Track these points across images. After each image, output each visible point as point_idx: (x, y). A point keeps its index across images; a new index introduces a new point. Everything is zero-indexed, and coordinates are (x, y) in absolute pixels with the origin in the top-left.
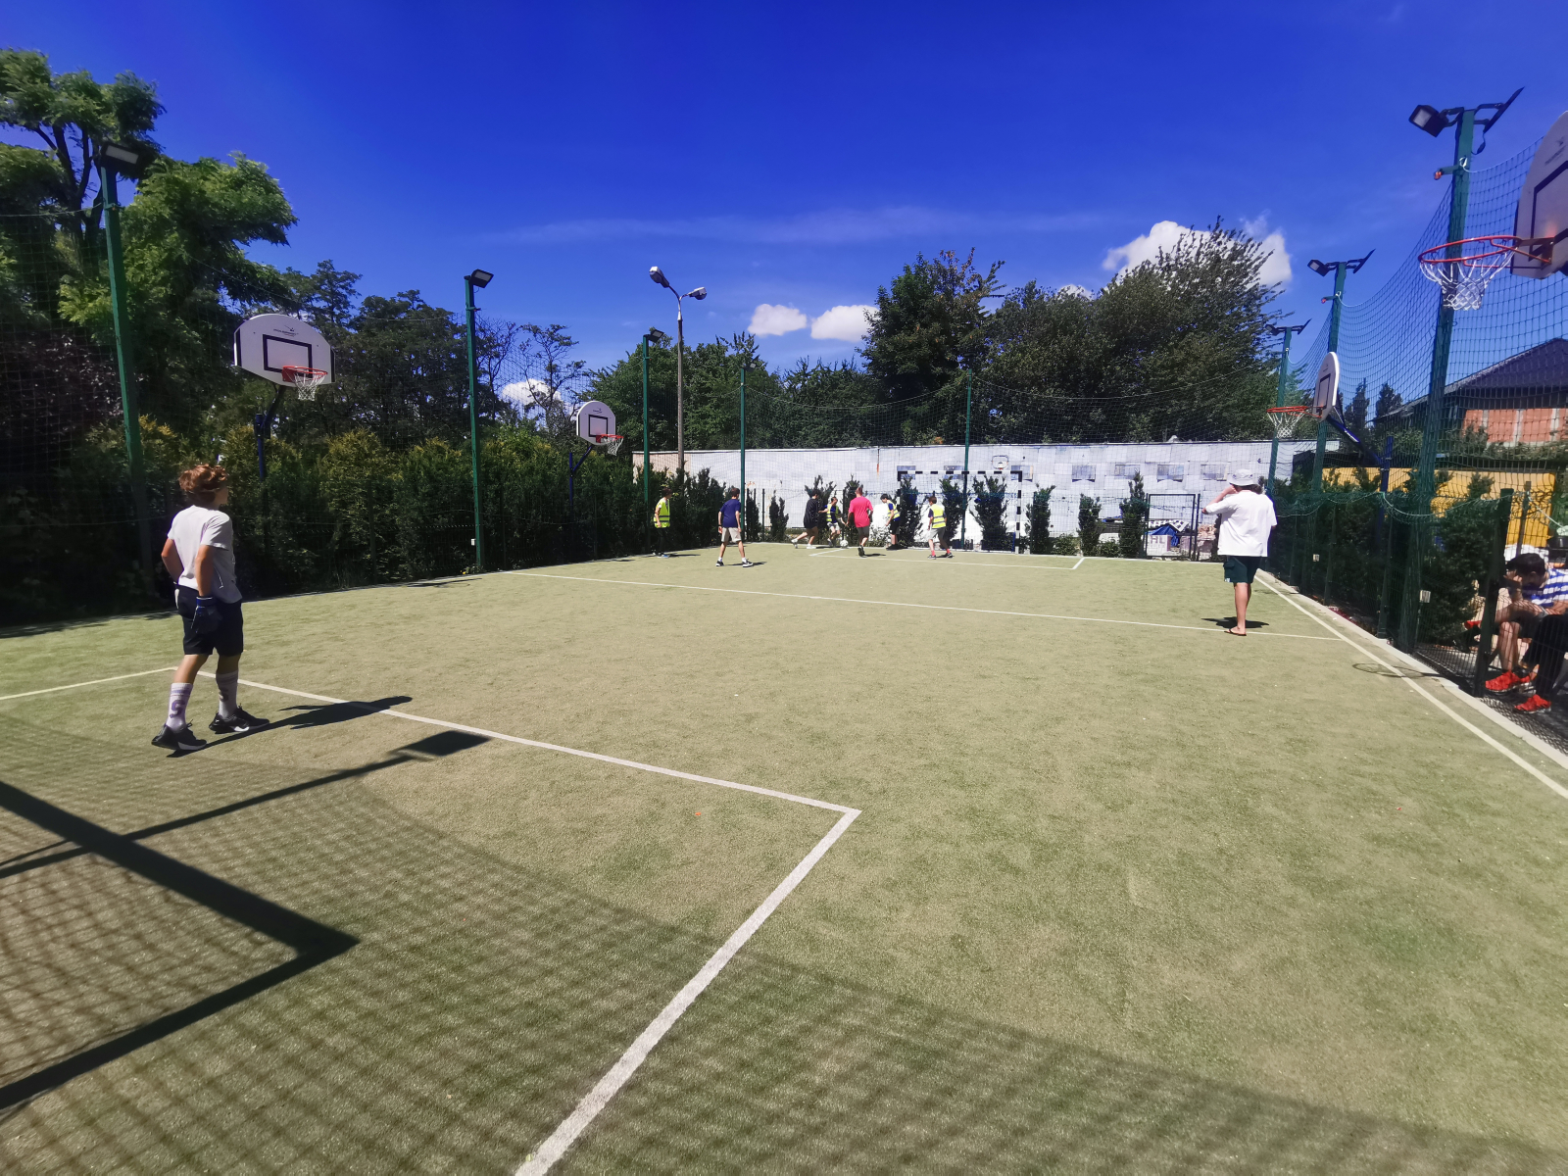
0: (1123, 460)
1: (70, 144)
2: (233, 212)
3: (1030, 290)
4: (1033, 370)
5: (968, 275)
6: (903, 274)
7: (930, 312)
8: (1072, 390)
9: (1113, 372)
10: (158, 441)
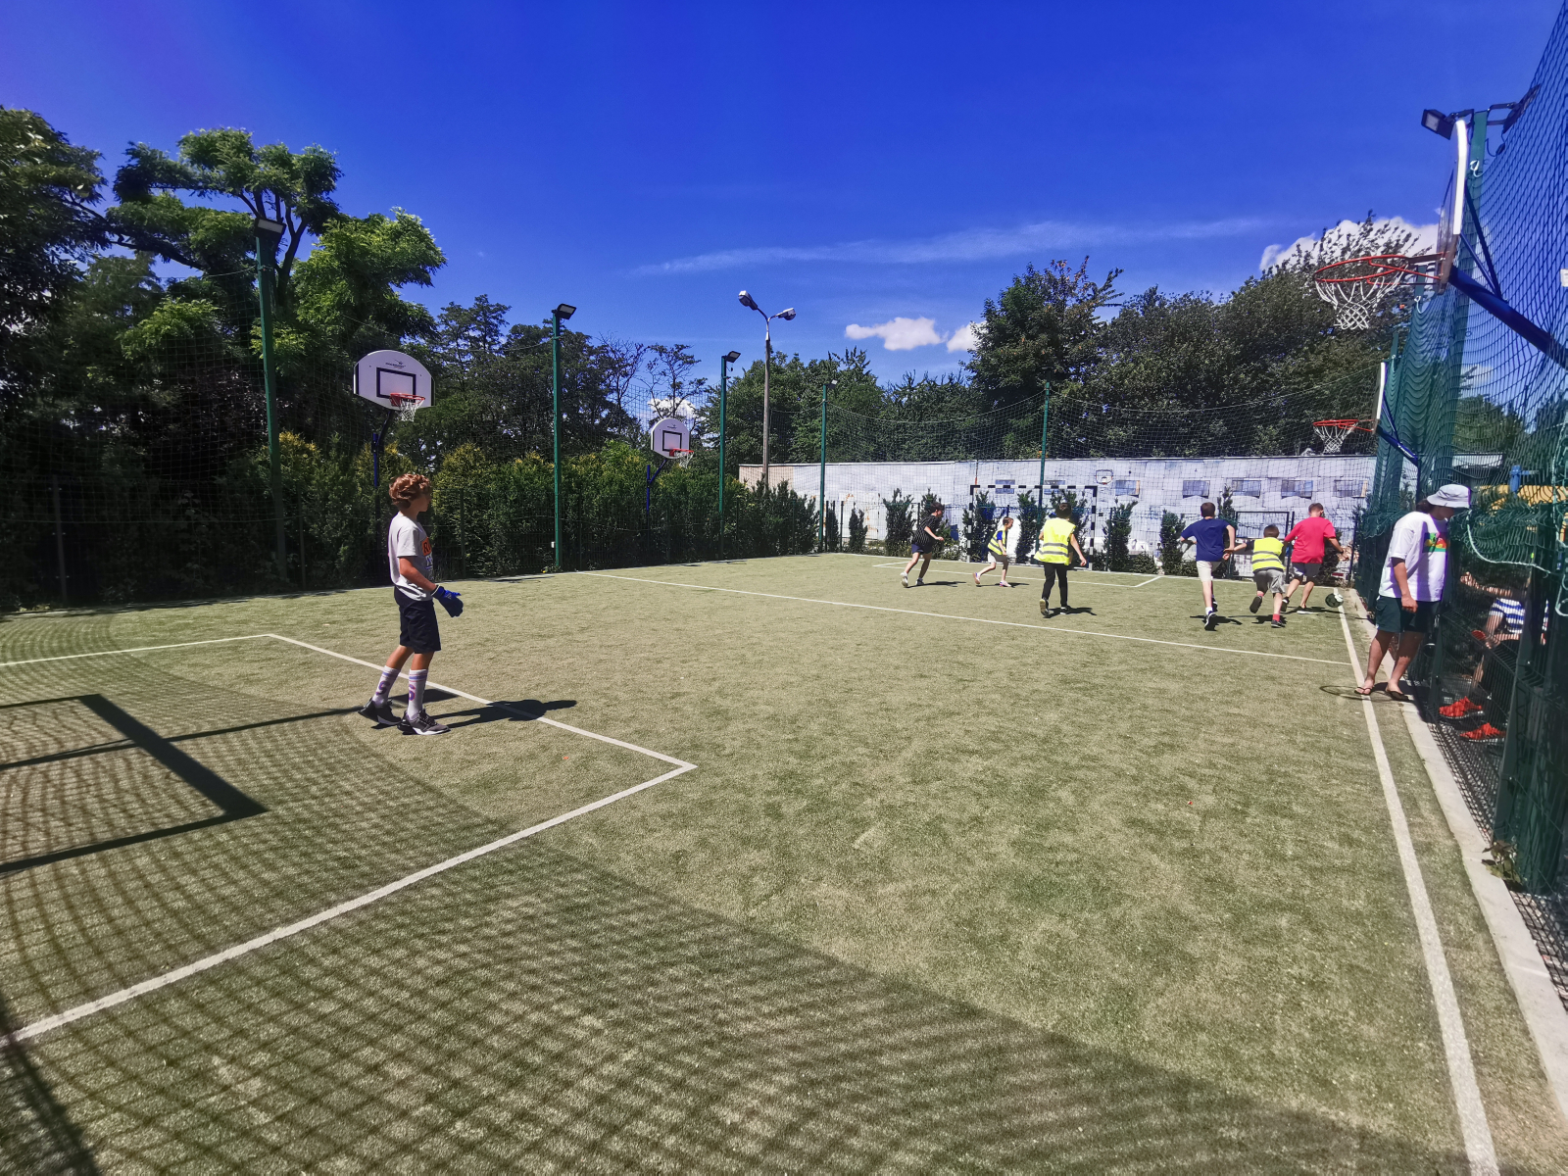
0: (1242, 475)
1: (267, 206)
2: (389, 260)
3: (1151, 296)
4: (1144, 381)
5: (1081, 284)
6: (1012, 285)
7: (1039, 324)
8: (1188, 400)
9: (1236, 380)
10: (305, 456)
